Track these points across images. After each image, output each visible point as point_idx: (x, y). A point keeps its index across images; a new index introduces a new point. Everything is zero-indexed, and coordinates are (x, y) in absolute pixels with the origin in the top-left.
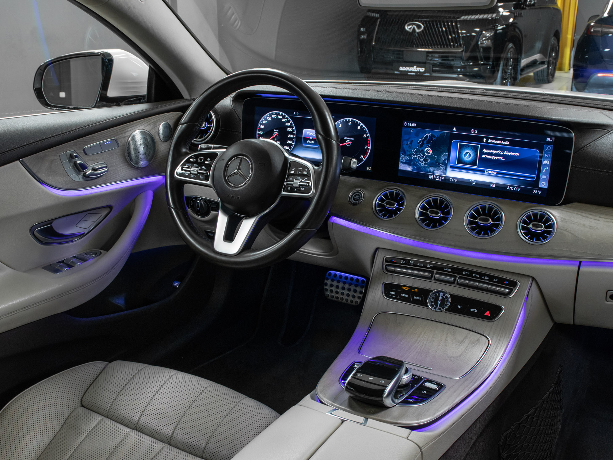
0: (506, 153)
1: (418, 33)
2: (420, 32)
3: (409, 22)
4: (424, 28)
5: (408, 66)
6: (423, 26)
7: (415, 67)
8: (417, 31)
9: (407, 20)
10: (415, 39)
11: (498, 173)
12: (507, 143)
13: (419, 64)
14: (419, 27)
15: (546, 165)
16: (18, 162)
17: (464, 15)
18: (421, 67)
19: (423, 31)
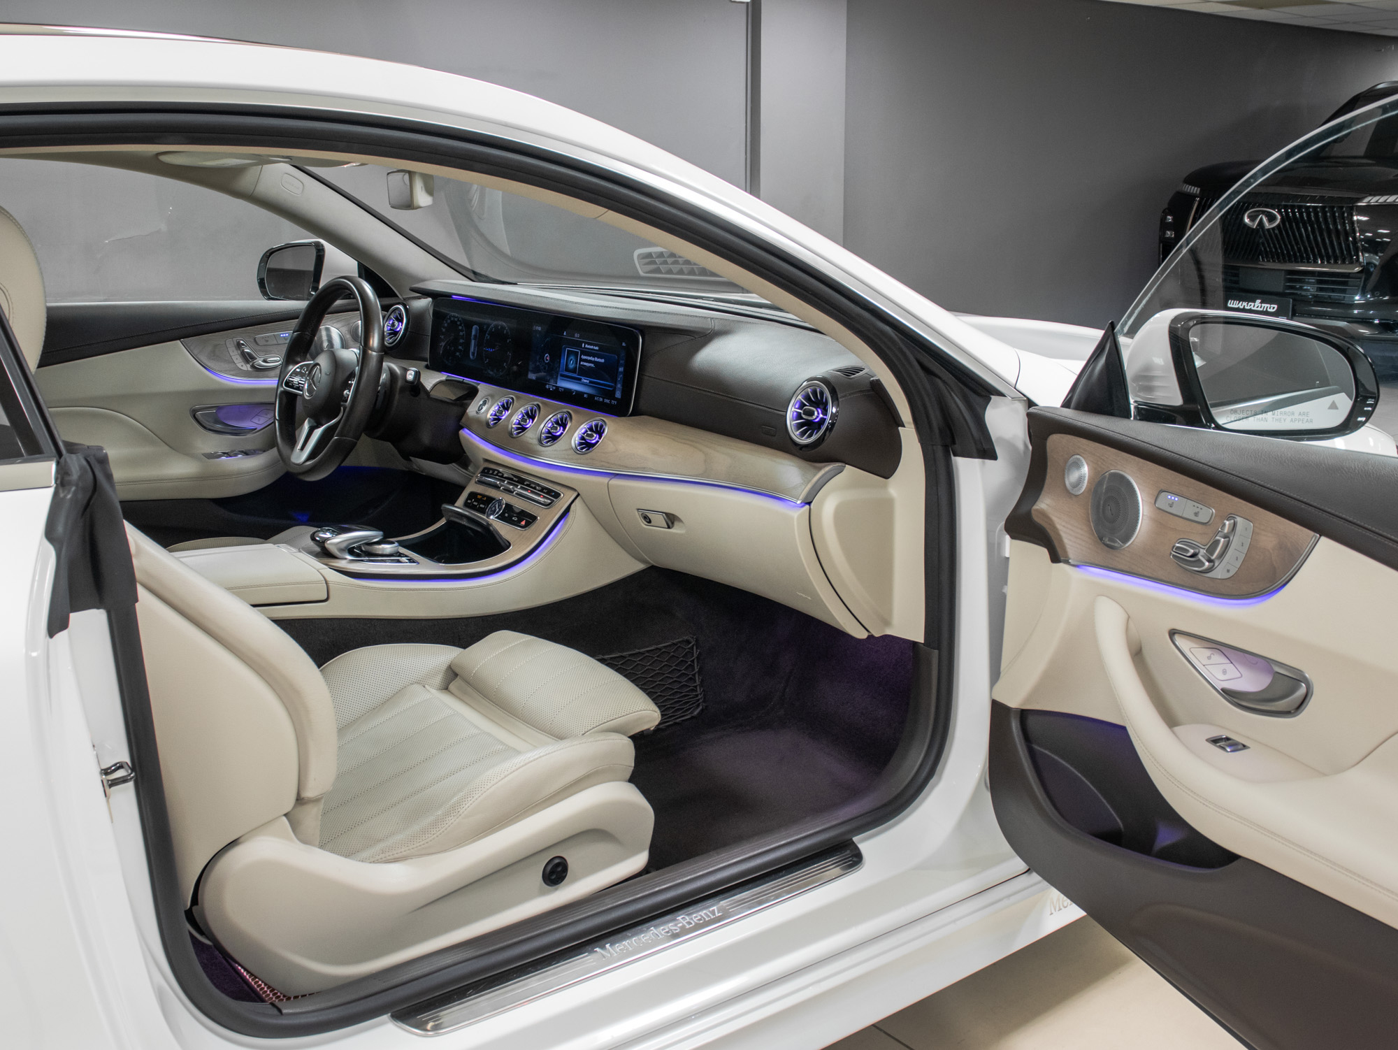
0: (596, 359)
1: (1268, 230)
2: (1273, 229)
3: (1252, 208)
4: (1282, 219)
5: (1244, 300)
6: (1279, 217)
7: (1258, 301)
8: (1267, 225)
9: (1249, 204)
10: (1263, 244)
11: (590, 382)
12: (597, 348)
13: (1265, 296)
14: (1271, 218)
15: (621, 372)
16: (178, 341)
17: (1370, 195)
18: (1271, 303)
19: (1278, 226)
